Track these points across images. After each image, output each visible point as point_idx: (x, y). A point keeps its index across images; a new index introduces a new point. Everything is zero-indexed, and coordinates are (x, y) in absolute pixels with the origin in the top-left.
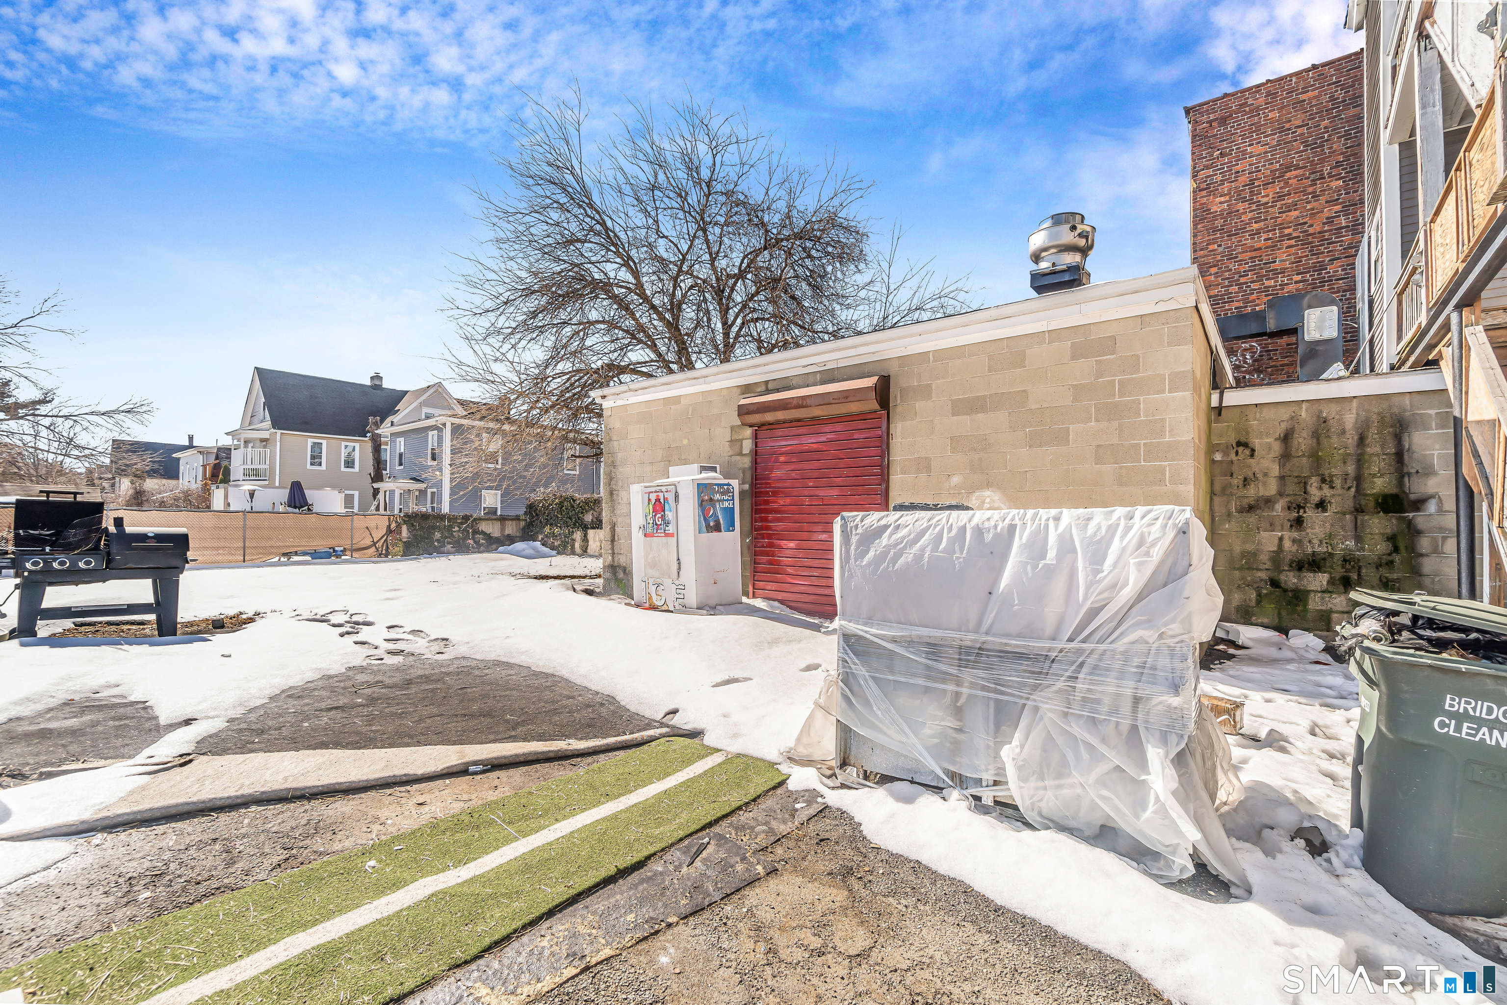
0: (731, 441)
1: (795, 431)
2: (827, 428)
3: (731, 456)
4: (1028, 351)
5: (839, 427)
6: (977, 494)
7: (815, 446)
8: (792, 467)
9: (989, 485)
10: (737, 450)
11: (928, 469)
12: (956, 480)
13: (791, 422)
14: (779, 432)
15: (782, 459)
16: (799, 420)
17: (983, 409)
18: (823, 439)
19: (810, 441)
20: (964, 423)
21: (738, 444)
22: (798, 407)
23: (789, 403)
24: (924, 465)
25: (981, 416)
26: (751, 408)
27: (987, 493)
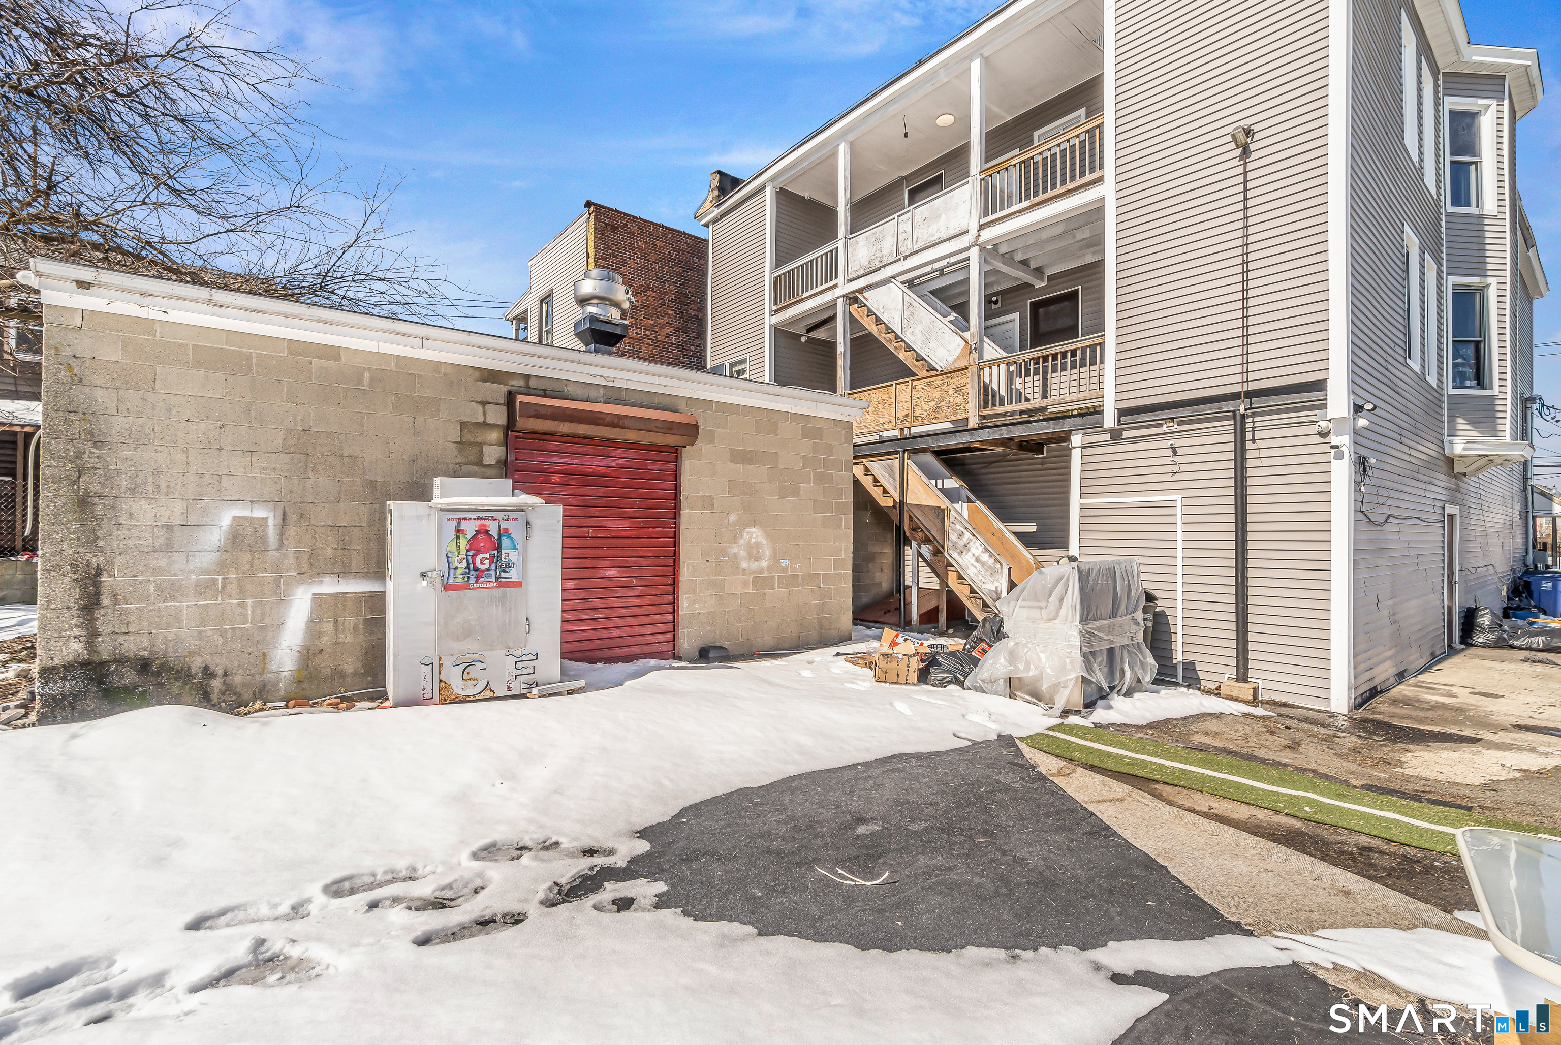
0: (461, 442)
1: (574, 447)
2: (618, 452)
3: (460, 464)
4: (780, 424)
5: (631, 453)
6: (747, 530)
7: (602, 470)
8: (571, 490)
9: (755, 523)
10: (473, 457)
11: (712, 506)
12: (732, 518)
13: (568, 436)
14: (551, 445)
15: (556, 479)
16: (590, 438)
17: (750, 461)
18: (612, 464)
19: (595, 464)
20: (738, 470)
21: (474, 451)
22: (611, 425)
23: (602, 419)
24: (708, 503)
25: (750, 467)
26: (542, 411)
27: (754, 530)
